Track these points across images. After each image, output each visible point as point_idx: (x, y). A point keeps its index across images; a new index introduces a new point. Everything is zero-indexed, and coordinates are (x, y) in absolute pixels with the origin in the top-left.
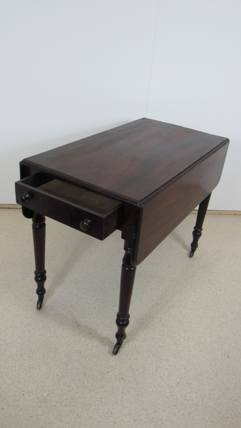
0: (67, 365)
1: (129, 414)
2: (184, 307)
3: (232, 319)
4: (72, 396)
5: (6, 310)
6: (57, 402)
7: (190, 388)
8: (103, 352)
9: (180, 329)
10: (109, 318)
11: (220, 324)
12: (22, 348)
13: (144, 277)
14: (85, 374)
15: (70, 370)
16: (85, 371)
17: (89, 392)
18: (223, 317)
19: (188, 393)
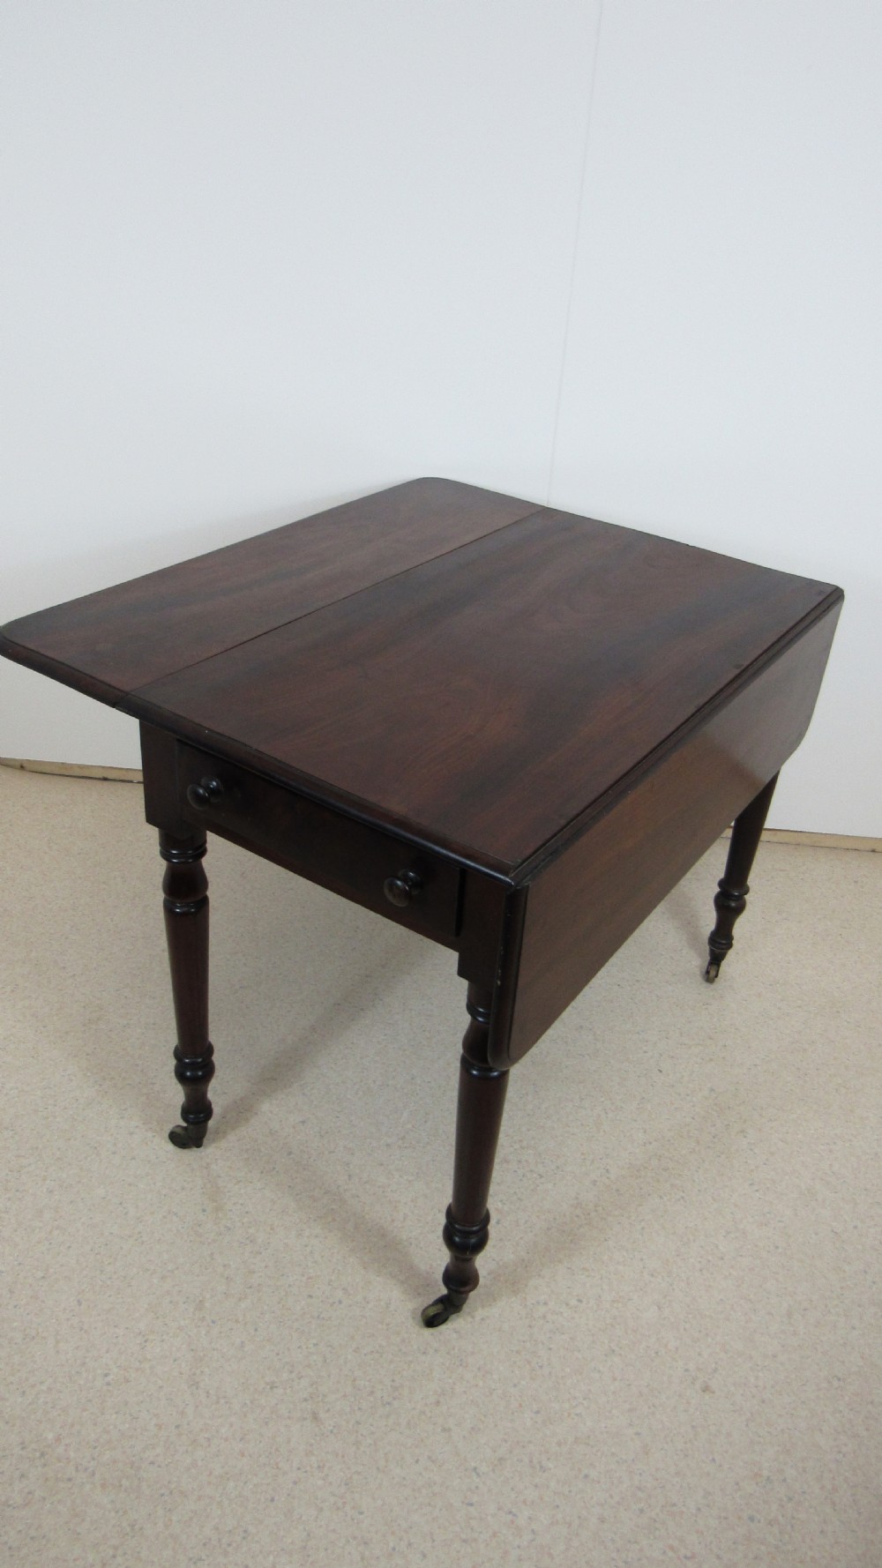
0: (146, 1341)
1: (305, 1548)
3: (756, 1246)
4: (134, 1456)
6: (79, 1468)
7: (536, 1486)
8: (273, 1312)
10: (325, 1193)
11: (709, 1261)
14: (196, 1384)
15: (150, 1360)
16: (198, 1372)
17: (190, 1449)
18: (725, 1237)
19: (525, 1502)
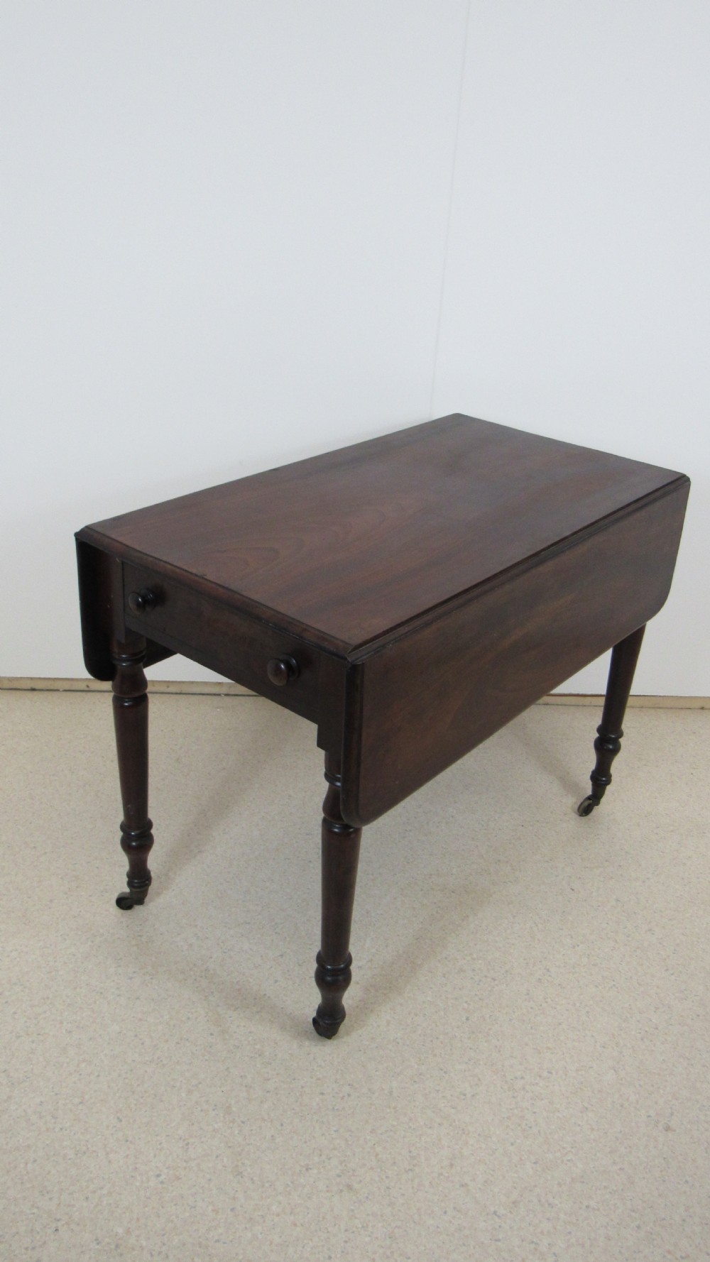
0: (187, 1144)
2: (540, 979)
3: (682, 1016)
4: (200, 1237)
5: (15, 984)
6: (153, 1253)
7: (548, 1219)
8: (293, 1109)
9: (527, 1044)
11: (646, 1031)
12: (57, 1094)
13: (422, 890)
14: (240, 1174)
15: (195, 1159)
16: (240, 1164)
17: (248, 1226)
18: (655, 1012)
19: (542, 1232)
